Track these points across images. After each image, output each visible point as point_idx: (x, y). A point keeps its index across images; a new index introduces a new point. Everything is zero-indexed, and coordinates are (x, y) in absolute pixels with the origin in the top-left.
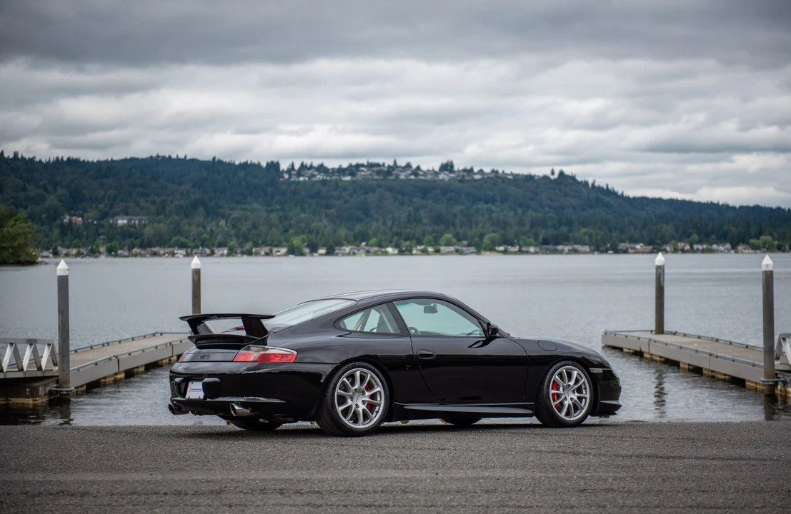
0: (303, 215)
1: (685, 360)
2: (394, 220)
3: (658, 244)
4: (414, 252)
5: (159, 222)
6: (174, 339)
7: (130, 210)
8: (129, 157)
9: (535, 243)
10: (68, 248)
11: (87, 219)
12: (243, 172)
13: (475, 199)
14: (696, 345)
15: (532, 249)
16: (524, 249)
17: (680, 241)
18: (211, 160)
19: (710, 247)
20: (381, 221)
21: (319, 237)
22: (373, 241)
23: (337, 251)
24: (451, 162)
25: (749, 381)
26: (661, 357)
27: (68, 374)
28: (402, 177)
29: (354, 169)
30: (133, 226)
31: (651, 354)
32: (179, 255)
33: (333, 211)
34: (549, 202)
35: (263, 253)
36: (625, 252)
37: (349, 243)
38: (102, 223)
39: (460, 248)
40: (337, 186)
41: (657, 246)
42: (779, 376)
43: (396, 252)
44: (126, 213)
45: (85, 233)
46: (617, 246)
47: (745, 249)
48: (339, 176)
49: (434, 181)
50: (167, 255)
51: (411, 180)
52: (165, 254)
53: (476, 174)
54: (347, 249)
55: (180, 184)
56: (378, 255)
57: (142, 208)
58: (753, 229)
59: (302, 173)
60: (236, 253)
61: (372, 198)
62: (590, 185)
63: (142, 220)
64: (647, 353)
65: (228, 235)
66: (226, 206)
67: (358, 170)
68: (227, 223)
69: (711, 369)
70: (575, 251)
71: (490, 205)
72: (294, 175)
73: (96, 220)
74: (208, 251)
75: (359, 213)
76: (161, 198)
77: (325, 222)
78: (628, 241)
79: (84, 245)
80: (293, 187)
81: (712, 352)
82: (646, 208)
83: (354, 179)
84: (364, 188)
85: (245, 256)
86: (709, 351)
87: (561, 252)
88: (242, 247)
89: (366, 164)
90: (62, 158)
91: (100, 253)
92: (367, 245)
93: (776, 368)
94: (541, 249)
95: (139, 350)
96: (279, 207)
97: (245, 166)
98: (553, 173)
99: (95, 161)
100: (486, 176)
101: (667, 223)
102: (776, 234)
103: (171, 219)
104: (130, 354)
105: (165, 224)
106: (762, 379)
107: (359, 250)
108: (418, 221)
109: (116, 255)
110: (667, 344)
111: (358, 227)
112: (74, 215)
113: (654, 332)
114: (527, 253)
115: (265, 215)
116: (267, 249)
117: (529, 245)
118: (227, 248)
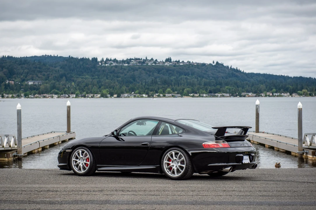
0: (107, 81)
1: (267, 144)
2: (146, 83)
3: (258, 93)
4: (154, 96)
5: (46, 83)
6: (60, 134)
7: (34, 78)
8: (33, 56)
9: (206, 92)
10: (8, 94)
11: (16, 82)
12: (82, 62)
13: (180, 74)
14: (272, 137)
15: (205, 95)
16: (201, 95)
17: (268, 92)
18: (68, 57)
19: (280, 94)
20: (140, 83)
21: (114, 90)
22: (137, 91)
23: (121, 96)
24: (170, 58)
25: (292, 152)
26: (257, 142)
27: (21, 149)
28: (149, 64)
29: (129, 61)
30: (35, 85)
31: (254, 141)
32: (55, 97)
33: (120, 79)
34: (212, 75)
35: (90, 97)
36: (244, 96)
37: (127, 92)
38: (22, 83)
39: (174, 95)
40: (122, 68)
41: (258, 94)
42: (304, 150)
43: (147, 96)
44: (32, 79)
45: (15, 88)
46: (241, 94)
47: (296, 95)
48: (123, 64)
49: (163, 66)
50: (50, 97)
51: (153, 65)
52: (49, 97)
53: (181, 63)
54: (126, 95)
55: (55, 67)
56: (139, 97)
57: (39, 77)
58: (299, 87)
59: (107, 62)
60: (79, 96)
61: (137, 73)
62: (230, 68)
63: (39, 82)
64: (252, 141)
65: (76, 89)
66: (74, 76)
67: (131, 61)
68: (75, 84)
69: (278, 147)
70: (223, 96)
71: (187, 76)
72: (104, 63)
73: (19, 82)
74: (67, 96)
75: (131, 80)
76: (47, 73)
77: (117, 83)
78: (245, 92)
79: (15, 93)
80: (103, 68)
81: (278, 140)
82: (253, 78)
83: (129, 65)
84: (133, 69)
85: (83, 98)
86: (277, 140)
87: (217, 96)
88: (81, 94)
89: (134, 59)
90: (5, 56)
91: (21, 96)
92: (134, 93)
93: (303, 147)
94: (208, 95)
95: (47, 139)
96: (97, 77)
97: (83, 59)
98: (214, 63)
99: (19, 57)
100: (185, 64)
101: (262, 84)
102: (309, 89)
103: (51, 82)
104: (44, 141)
105: (49, 84)
106: (298, 151)
107: (131, 95)
108: (156, 83)
109: (28, 97)
110: (260, 137)
111: (131, 86)
112: (11, 80)
113: (255, 132)
114: (203, 97)
115: (91, 80)
116: (92, 95)
117: (203, 93)
118: (75, 94)
